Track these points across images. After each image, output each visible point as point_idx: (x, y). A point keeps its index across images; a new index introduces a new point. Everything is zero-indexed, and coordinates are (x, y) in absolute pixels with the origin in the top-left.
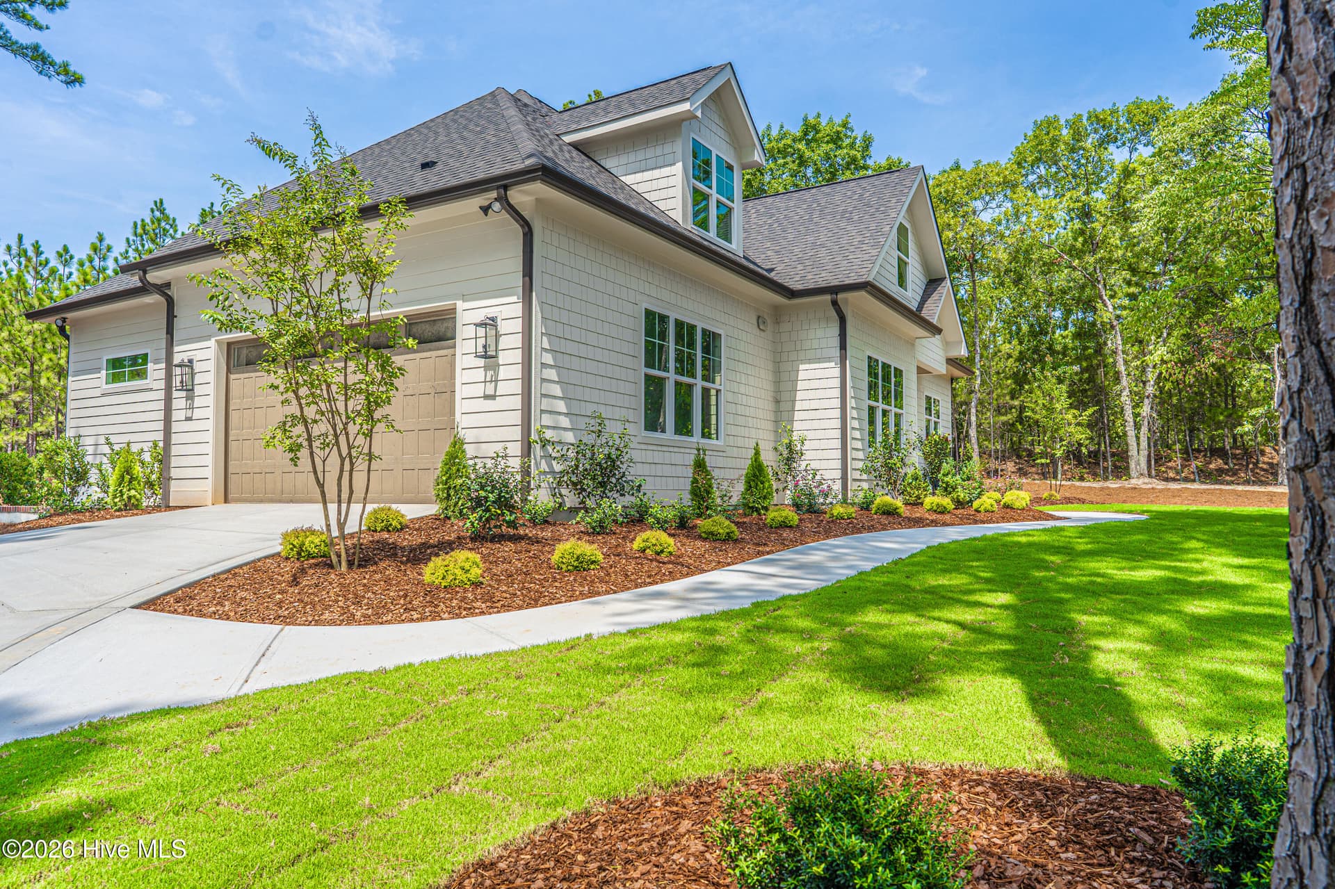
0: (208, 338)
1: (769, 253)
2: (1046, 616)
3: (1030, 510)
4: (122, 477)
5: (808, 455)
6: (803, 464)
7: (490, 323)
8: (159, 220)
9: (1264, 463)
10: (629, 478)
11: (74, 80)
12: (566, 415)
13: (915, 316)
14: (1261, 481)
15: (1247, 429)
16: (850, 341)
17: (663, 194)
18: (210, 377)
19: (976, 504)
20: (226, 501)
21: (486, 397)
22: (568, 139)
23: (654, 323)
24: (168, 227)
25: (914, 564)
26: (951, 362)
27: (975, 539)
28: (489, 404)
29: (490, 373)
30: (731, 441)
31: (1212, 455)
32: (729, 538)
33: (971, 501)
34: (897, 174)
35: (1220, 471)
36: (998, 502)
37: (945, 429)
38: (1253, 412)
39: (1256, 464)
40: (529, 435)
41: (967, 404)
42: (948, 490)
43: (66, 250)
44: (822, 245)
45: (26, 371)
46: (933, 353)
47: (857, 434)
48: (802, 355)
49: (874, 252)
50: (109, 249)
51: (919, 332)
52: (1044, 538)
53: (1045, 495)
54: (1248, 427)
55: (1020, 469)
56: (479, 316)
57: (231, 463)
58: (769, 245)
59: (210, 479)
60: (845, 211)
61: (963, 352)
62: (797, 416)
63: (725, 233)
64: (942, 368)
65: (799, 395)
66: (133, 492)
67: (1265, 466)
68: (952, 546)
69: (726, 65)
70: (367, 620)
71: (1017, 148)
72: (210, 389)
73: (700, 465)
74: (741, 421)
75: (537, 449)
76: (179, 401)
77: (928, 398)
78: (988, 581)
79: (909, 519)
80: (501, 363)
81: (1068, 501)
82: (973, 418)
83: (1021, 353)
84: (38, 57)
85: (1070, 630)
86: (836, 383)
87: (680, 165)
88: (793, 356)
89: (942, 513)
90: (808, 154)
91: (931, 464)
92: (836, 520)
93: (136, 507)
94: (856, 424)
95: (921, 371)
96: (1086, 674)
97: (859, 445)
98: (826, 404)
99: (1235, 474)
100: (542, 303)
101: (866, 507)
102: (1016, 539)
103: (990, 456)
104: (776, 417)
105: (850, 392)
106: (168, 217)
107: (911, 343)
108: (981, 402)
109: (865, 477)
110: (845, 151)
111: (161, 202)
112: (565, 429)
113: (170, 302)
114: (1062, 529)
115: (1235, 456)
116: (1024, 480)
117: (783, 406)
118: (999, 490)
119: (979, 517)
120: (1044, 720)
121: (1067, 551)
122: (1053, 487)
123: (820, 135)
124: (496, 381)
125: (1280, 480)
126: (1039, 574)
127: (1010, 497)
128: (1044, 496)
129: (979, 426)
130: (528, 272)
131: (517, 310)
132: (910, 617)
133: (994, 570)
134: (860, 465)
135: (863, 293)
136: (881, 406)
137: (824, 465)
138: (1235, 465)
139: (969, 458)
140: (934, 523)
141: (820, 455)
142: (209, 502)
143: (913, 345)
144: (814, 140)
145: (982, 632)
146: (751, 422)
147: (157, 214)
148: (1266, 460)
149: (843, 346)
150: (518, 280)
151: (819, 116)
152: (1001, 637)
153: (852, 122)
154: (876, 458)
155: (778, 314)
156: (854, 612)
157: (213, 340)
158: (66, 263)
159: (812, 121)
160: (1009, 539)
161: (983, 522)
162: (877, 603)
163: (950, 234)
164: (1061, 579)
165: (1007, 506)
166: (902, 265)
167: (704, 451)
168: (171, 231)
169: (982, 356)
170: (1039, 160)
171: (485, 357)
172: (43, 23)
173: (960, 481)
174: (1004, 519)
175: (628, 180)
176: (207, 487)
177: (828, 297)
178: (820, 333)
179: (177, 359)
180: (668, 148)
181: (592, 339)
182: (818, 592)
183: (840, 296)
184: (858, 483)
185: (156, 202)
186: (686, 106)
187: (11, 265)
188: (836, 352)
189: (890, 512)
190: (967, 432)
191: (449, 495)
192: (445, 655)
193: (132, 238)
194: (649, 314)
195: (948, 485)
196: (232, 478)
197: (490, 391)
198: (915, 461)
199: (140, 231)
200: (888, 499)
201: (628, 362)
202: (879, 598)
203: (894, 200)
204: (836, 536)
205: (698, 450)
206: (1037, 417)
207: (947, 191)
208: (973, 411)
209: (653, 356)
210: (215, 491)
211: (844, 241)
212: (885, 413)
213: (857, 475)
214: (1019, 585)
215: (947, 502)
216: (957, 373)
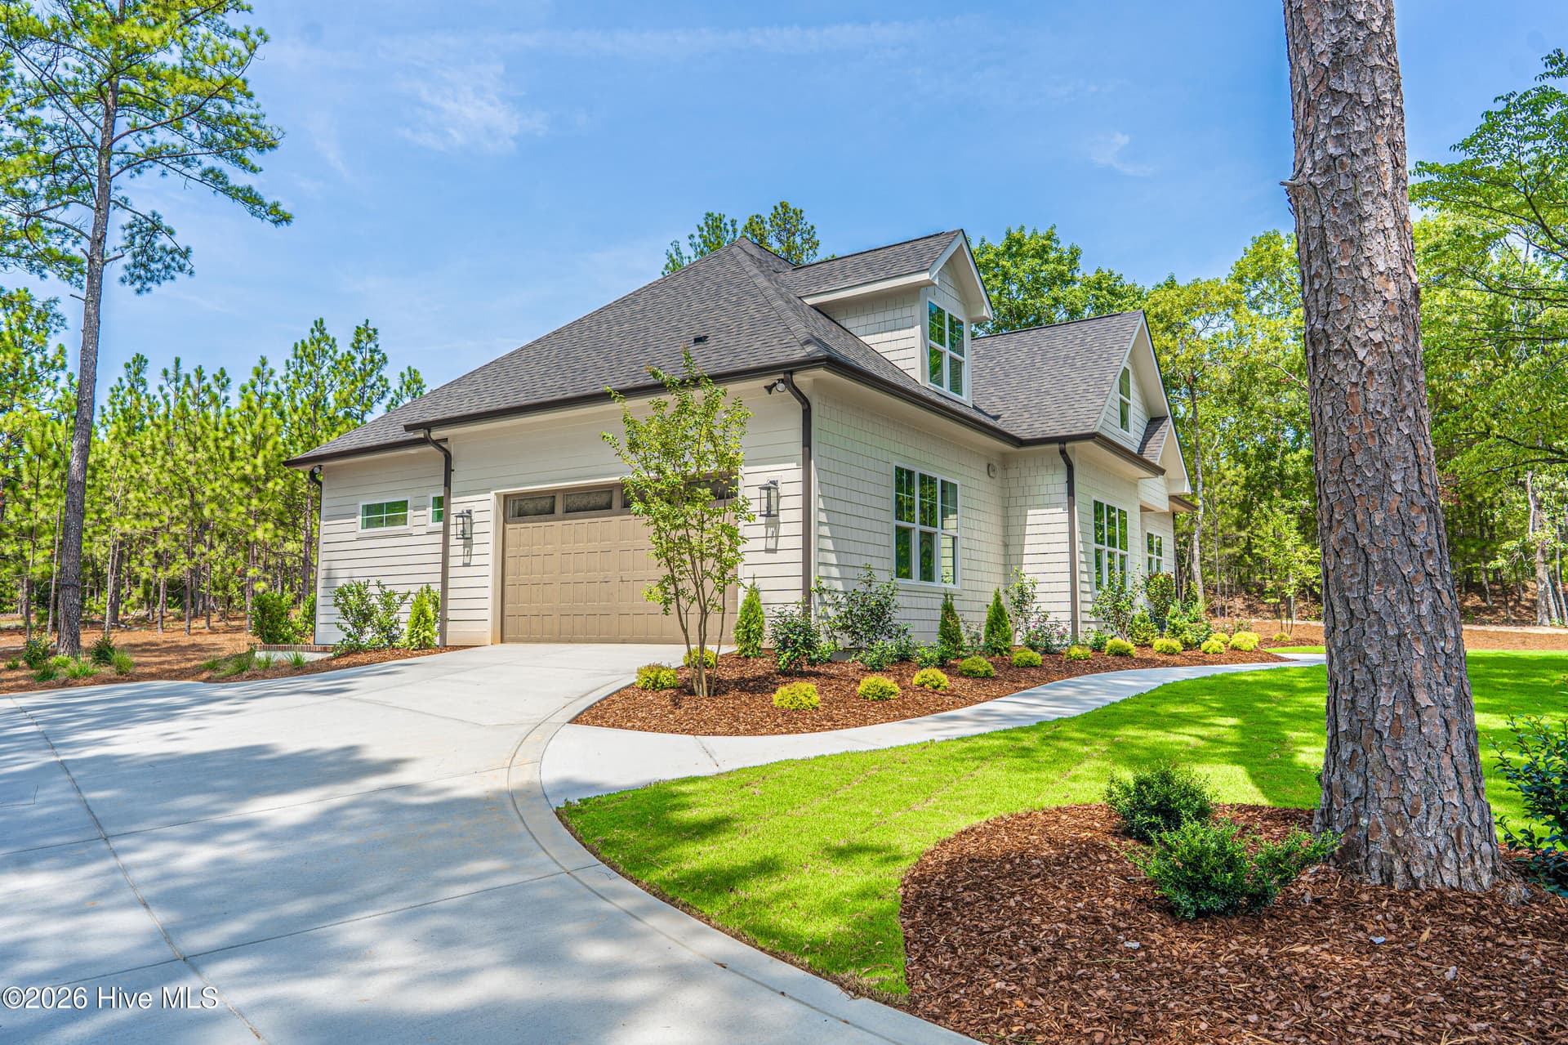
0: (488, 491)
1: (994, 399)
2: (1266, 732)
3: (1258, 652)
4: (418, 619)
5: (1040, 597)
6: (1035, 606)
7: (770, 488)
8: (319, 342)
9: (1527, 600)
10: (895, 622)
11: (283, 219)
12: (837, 566)
13: (1138, 459)
14: (1523, 621)
15: (1500, 564)
16: (1077, 487)
17: (903, 354)
18: (490, 527)
19: (1204, 646)
20: (502, 641)
21: (767, 551)
22: (809, 301)
23: (904, 479)
24: (327, 348)
25: (1154, 697)
26: (1174, 498)
27: (1205, 678)
28: (771, 557)
29: (771, 530)
30: (967, 585)
31: (1468, 591)
32: (987, 676)
33: (1199, 643)
34: (1118, 318)
35: (1478, 610)
36: (1226, 644)
37: (1168, 567)
38: (1507, 545)
39: (1517, 602)
40: (810, 585)
41: (1190, 535)
42: (1176, 632)
43: (223, 373)
44: (1047, 393)
45: (187, 502)
46: (1155, 491)
47: (1085, 577)
48: (1030, 501)
49: (1099, 402)
50: (272, 373)
51: (1143, 473)
52: (1268, 677)
53: (1275, 636)
54: (1501, 562)
55: (1249, 606)
56: (763, 480)
57: (507, 606)
58: (992, 390)
59: (489, 621)
60: (1067, 357)
61: (1186, 489)
62: (1026, 559)
63: (956, 386)
64: (1164, 506)
65: (1028, 539)
66: (427, 633)
67: (1528, 604)
68: (1186, 684)
69: (958, 231)
70: (747, 733)
71: (1237, 263)
72: (490, 538)
73: (948, 610)
74: (975, 565)
75: (816, 596)
76: (456, 548)
77: (1150, 536)
78: (1219, 710)
79: (1141, 660)
80: (781, 520)
81: (1300, 642)
82: (1196, 552)
83: (1247, 478)
84: (249, 198)
85: (1282, 741)
86: (1066, 528)
87: (918, 327)
88: (1021, 501)
89: (1171, 654)
90: (1013, 270)
91: (1157, 605)
92: (1074, 661)
93: (428, 646)
94: (1084, 567)
95: (1143, 509)
96: (1291, 764)
97: (1087, 588)
98: (1056, 548)
99: (1494, 611)
100: (819, 469)
101: (1098, 647)
102: (1243, 678)
103: (1215, 590)
104: (1005, 560)
105: (1078, 537)
106: (328, 338)
107: (1134, 484)
108: (1204, 534)
109: (1093, 619)
110: (1052, 266)
111: (322, 322)
112: (836, 579)
113: (448, 457)
114: (1286, 670)
115: (1493, 592)
116: (1254, 620)
117: (1012, 550)
118: (1225, 631)
119: (1208, 658)
120: (1258, 785)
121: (1290, 689)
122: (1285, 627)
123: (1025, 248)
124: (777, 537)
125: (1539, 620)
126: (1260, 705)
127: (1238, 639)
128: (1274, 638)
129: (1202, 559)
130: (807, 443)
131: (798, 475)
132: (1159, 733)
133: (1224, 702)
134: (1089, 607)
135: (1090, 443)
136: (1106, 548)
137: (1053, 607)
138: (1494, 602)
139: (1196, 600)
140: (1165, 664)
141: (1049, 597)
142: (489, 642)
143: (1136, 485)
144: (1017, 254)
145: (1217, 741)
146: (983, 566)
147: (317, 334)
148: (1530, 596)
149: (1071, 492)
150: (798, 449)
151: (1022, 228)
152: (1231, 744)
153: (1058, 233)
154: (1106, 601)
155: (1005, 461)
156: (1116, 729)
157: (493, 493)
158: (223, 387)
159: (1016, 235)
160: (1236, 678)
161: (1212, 663)
162: (1133, 723)
163: (1169, 358)
164: (1281, 709)
165: (1234, 648)
166: (1124, 406)
167: (952, 596)
168: (331, 352)
169: (1204, 485)
170: (1260, 275)
171: (768, 515)
172: (258, 166)
173: (1187, 623)
174: (1232, 660)
175: (868, 340)
176: (486, 628)
177: (1056, 447)
178: (1048, 479)
179: (455, 509)
180: (906, 312)
181: (855, 498)
182: (1084, 716)
183: (1068, 445)
184: (1087, 625)
185: (316, 322)
186: (925, 276)
187: (167, 390)
188: (1064, 498)
189: (1122, 654)
190: (1189, 565)
191: (748, 637)
192: (818, 754)
193: (292, 360)
194: (899, 471)
195: (1176, 628)
196: (508, 620)
197: (771, 544)
198: (1141, 605)
199: (300, 352)
200: (1118, 640)
201: (883, 516)
202: (1131, 720)
203: (1116, 347)
204: (1077, 675)
205: (946, 595)
206: (1266, 554)
207: (1164, 311)
208: (1196, 544)
209: (902, 509)
210: (494, 631)
211: (1068, 389)
212: (1111, 555)
213: (1087, 617)
214: (1245, 713)
215: (1176, 644)
216: (1178, 507)
